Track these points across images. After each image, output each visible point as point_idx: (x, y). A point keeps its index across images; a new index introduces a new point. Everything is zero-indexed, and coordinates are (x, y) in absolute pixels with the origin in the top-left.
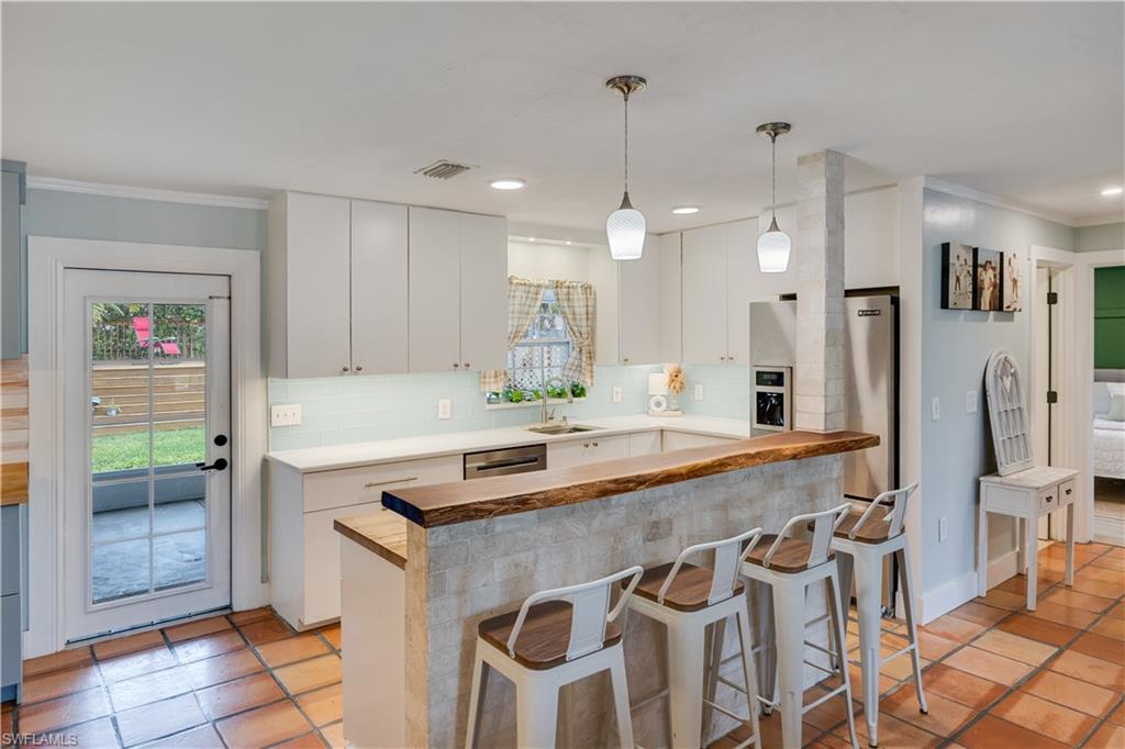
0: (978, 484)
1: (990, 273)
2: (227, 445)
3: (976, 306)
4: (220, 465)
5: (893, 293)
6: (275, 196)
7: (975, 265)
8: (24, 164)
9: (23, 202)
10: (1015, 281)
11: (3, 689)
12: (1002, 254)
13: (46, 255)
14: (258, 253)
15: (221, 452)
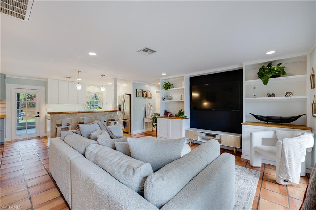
0: (144, 118)
1: (146, 93)
2: (39, 114)
3: (143, 96)
4: (38, 116)
5: (130, 95)
6: (47, 79)
7: (143, 92)
8: (5, 74)
9: (5, 79)
10: (151, 94)
11: (1, 142)
12: (148, 91)
13: (8, 86)
14: (44, 87)
15: (38, 115)
